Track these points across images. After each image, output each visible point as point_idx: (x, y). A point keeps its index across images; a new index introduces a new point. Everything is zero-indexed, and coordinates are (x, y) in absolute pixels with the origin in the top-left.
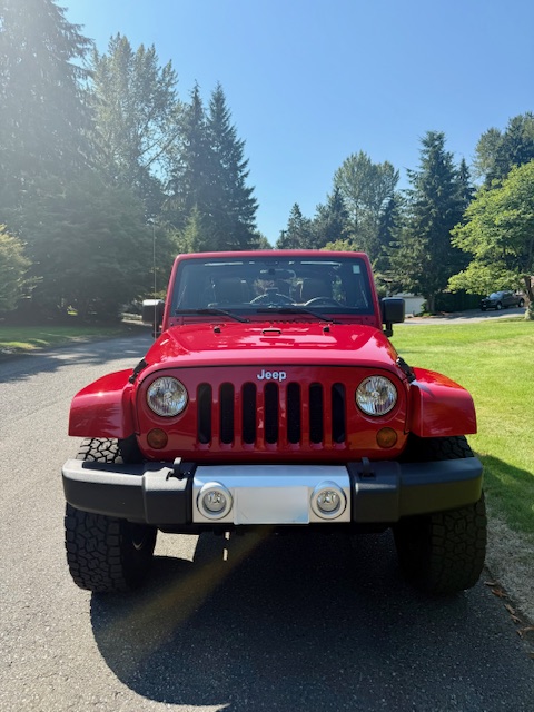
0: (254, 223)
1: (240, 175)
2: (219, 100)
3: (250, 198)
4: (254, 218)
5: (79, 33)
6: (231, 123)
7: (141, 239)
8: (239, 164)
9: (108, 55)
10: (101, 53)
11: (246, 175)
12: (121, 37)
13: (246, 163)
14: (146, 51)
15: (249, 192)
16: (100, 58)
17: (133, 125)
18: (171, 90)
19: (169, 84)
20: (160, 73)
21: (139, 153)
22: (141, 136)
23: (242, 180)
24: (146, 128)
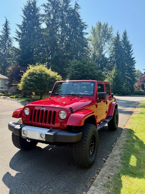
0: (134, 67)
1: (131, 54)
2: (125, 34)
3: (134, 60)
4: (135, 66)
5: (85, 24)
6: (128, 40)
7: (95, 75)
8: (130, 51)
9: (96, 27)
10: (94, 27)
11: (132, 54)
12: (99, 22)
13: (133, 50)
14: (105, 24)
15: (133, 58)
16: (93, 28)
17: (101, 44)
18: (111, 33)
19: (111, 32)
20: (109, 29)
21: (102, 51)
22: (103, 46)
23: (131, 55)
24: (104, 44)
